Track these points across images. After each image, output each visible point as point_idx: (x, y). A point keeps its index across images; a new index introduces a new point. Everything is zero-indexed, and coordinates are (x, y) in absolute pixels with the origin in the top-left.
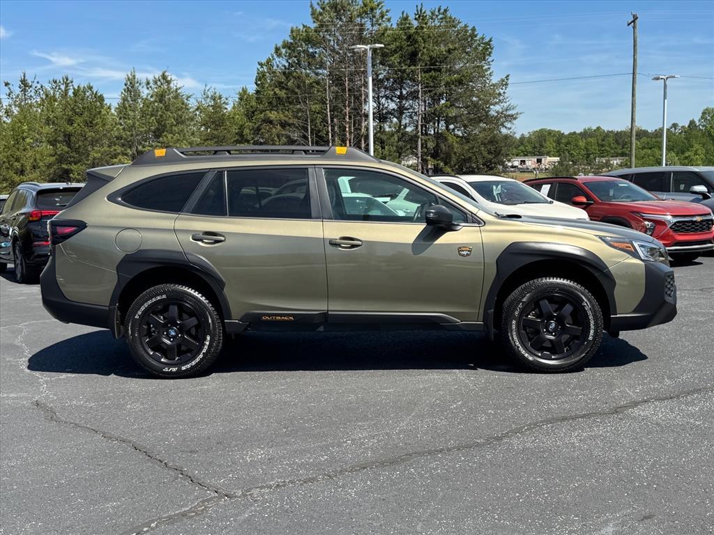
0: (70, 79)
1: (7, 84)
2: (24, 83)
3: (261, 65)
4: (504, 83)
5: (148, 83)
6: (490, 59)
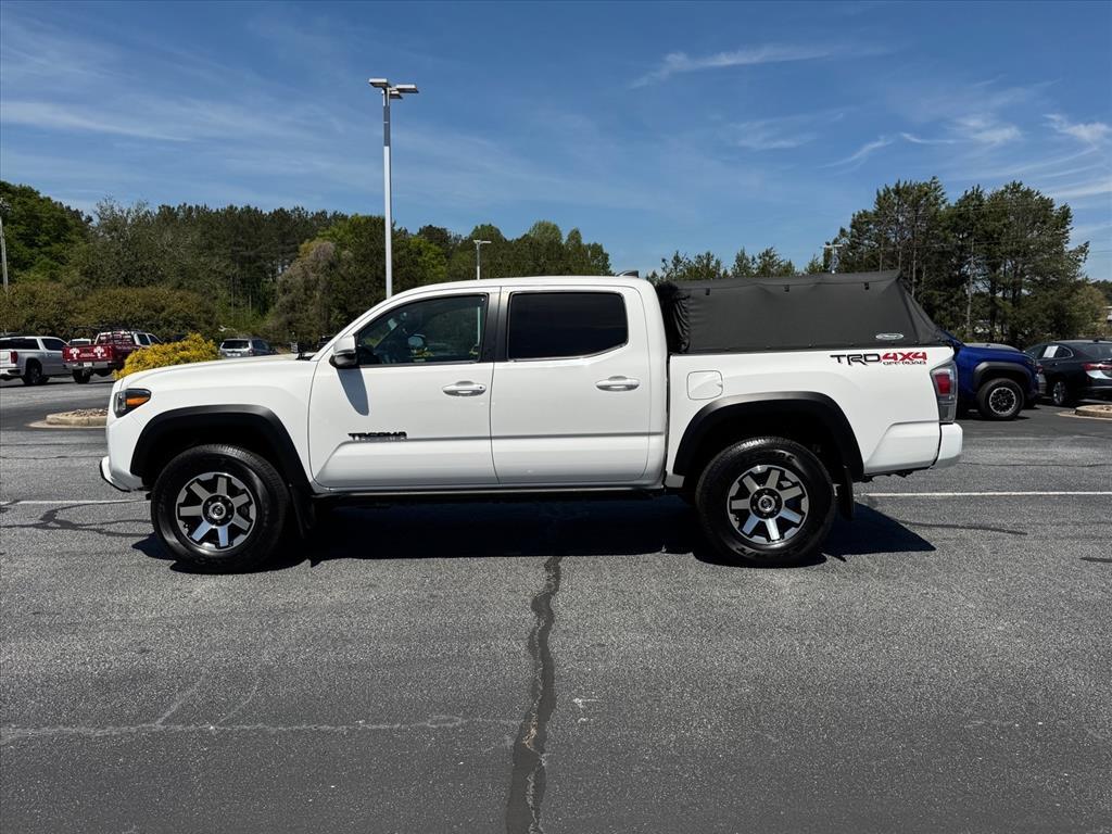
1: (664, 260)
2: (677, 260)
4: (1083, 250)
5: (754, 259)
6: (1068, 227)
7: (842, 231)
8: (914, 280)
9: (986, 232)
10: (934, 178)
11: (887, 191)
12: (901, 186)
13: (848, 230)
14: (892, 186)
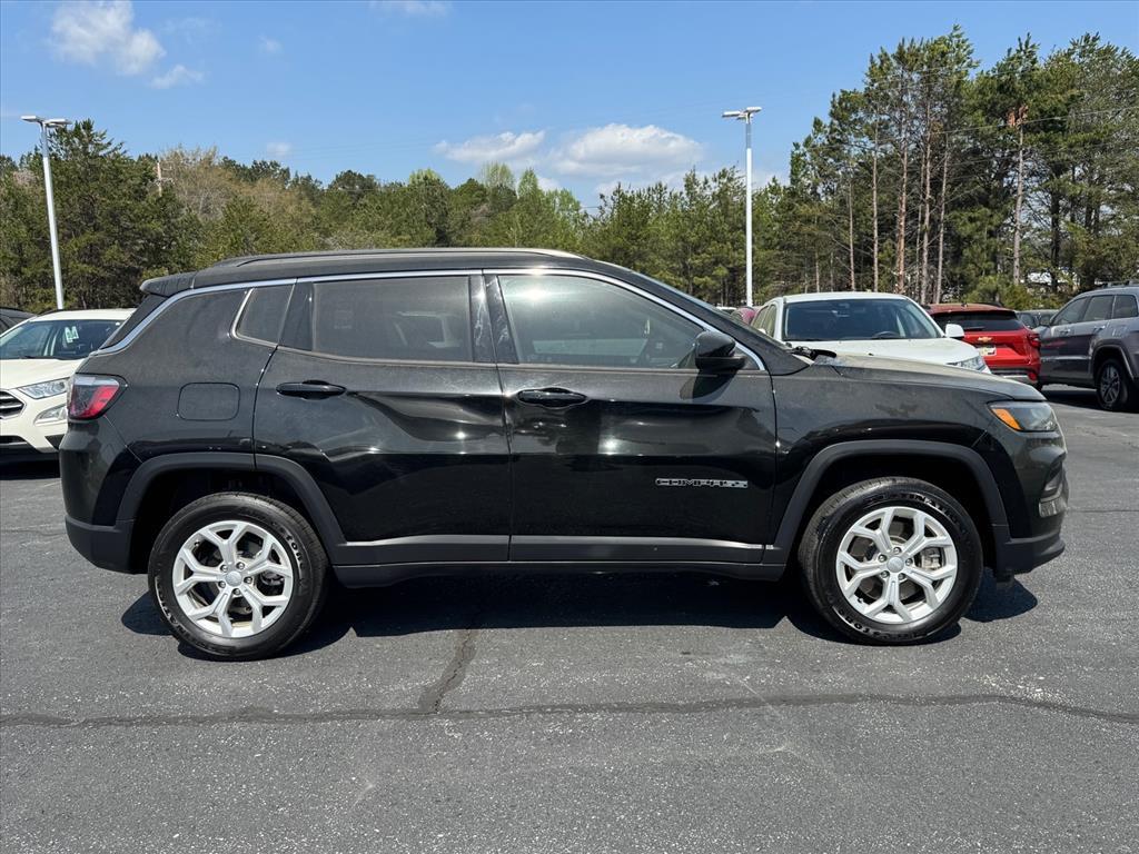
0: (663, 186)
3: (797, 146)
5: (706, 182)
7: (817, 123)
8: (928, 196)
9: (1041, 111)
10: (955, 29)
11: (884, 58)
12: (905, 48)
13: (826, 120)
14: (892, 50)
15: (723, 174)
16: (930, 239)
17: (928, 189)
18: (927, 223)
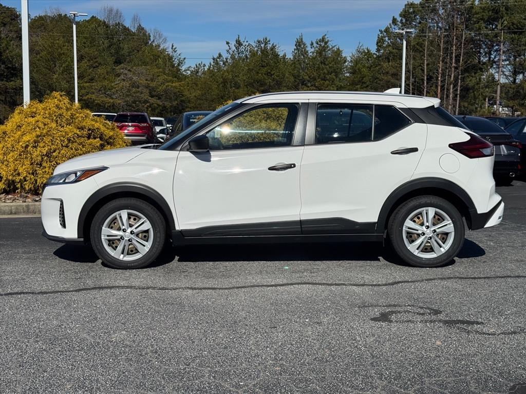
2: (239, 43)
3: (381, 31)
5: (312, 44)
13: (399, 19)
15: (323, 40)
16: (454, 87)
17: (454, 61)
18: (452, 79)
